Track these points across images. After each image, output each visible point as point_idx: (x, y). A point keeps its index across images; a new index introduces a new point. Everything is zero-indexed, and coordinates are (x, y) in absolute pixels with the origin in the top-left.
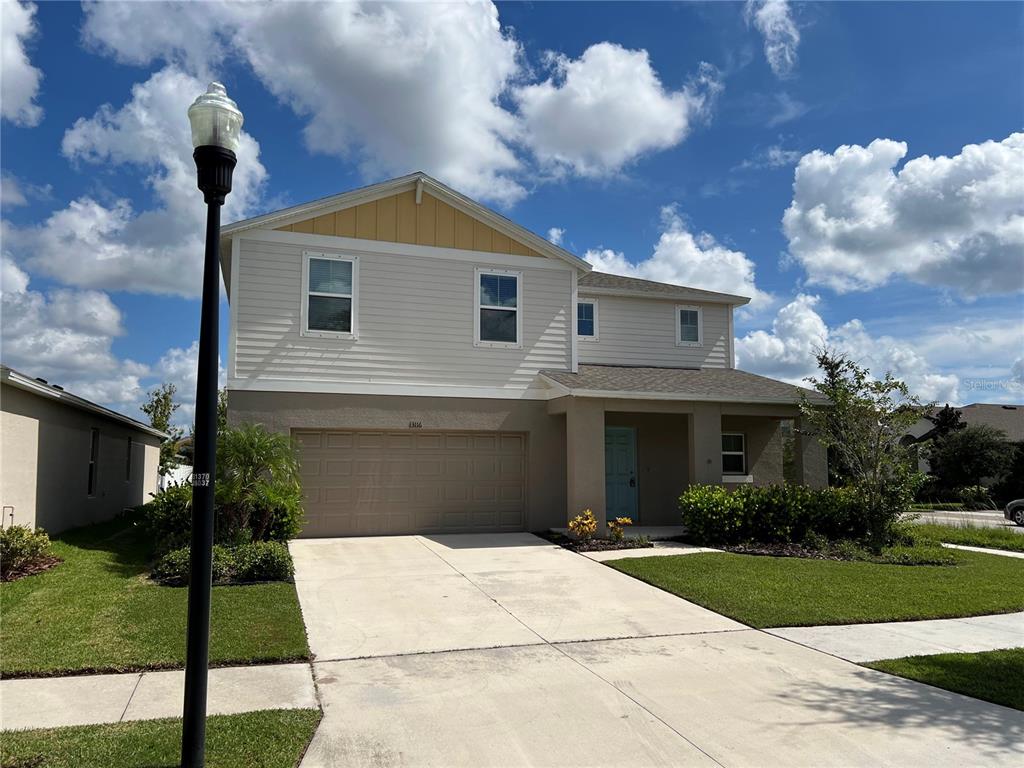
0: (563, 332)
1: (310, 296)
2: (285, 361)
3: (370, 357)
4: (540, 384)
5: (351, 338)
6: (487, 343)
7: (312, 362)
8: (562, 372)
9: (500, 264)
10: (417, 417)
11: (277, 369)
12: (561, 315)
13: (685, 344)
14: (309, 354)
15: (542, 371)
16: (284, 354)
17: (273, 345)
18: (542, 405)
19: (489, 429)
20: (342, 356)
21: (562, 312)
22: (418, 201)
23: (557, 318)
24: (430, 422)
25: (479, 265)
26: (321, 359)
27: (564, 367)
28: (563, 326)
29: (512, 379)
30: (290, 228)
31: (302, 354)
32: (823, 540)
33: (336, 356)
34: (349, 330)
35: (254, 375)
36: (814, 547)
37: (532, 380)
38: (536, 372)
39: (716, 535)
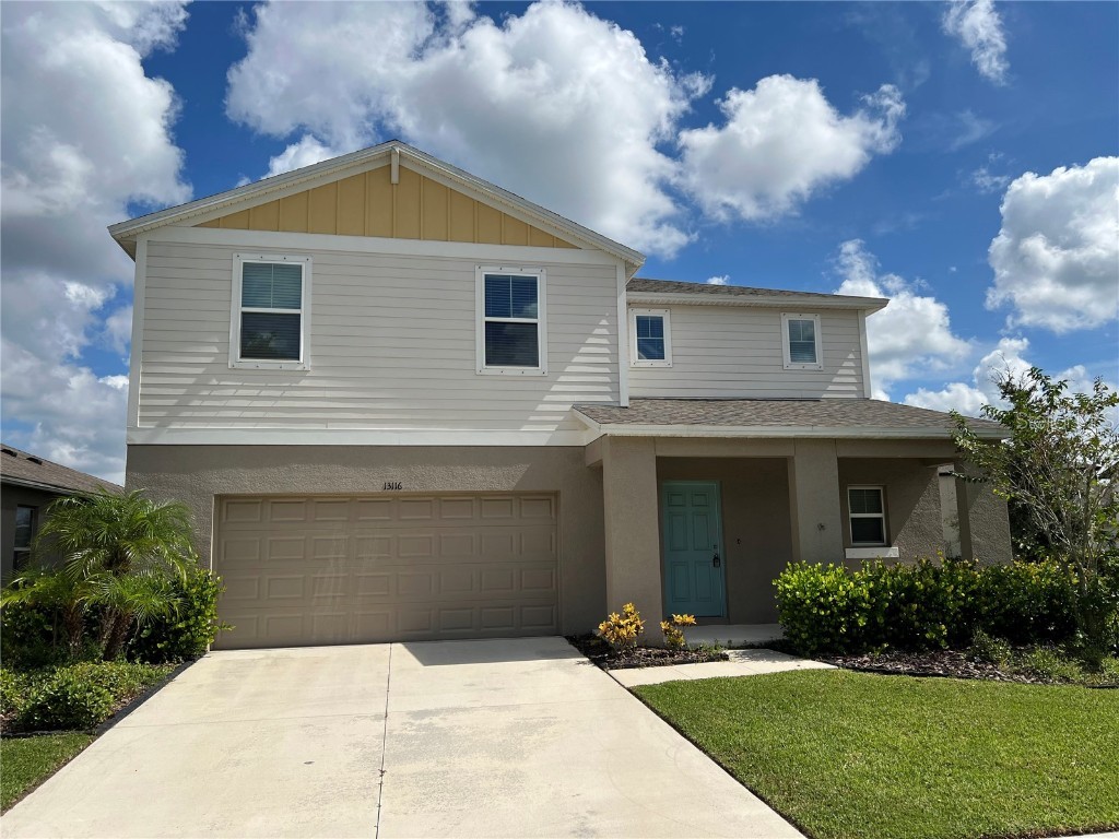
0: (606, 351)
1: (243, 313)
2: (206, 403)
3: (328, 394)
4: (572, 424)
5: (300, 368)
6: (496, 369)
7: (245, 403)
8: (607, 406)
9: (512, 260)
10: (395, 474)
11: (196, 414)
12: (604, 327)
13: (798, 366)
14: (241, 392)
15: (577, 406)
16: (205, 393)
17: (191, 381)
18: (576, 453)
19: (499, 488)
20: (287, 394)
21: (604, 322)
22: (395, 179)
23: (597, 331)
24: (413, 481)
25: (481, 263)
26: (257, 398)
27: (608, 398)
28: (605, 341)
29: (532, 418)
30: (216, 224)
31: (231, 392)
32: (1001, 648)
33: (278, 393)
34: (298, 358)
35: (163, 423)
36: (986, 659)
37: (562, 418)
38: (568, 407)
39: (828, 640)
